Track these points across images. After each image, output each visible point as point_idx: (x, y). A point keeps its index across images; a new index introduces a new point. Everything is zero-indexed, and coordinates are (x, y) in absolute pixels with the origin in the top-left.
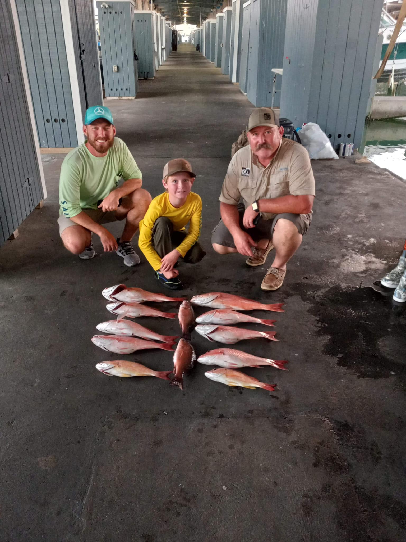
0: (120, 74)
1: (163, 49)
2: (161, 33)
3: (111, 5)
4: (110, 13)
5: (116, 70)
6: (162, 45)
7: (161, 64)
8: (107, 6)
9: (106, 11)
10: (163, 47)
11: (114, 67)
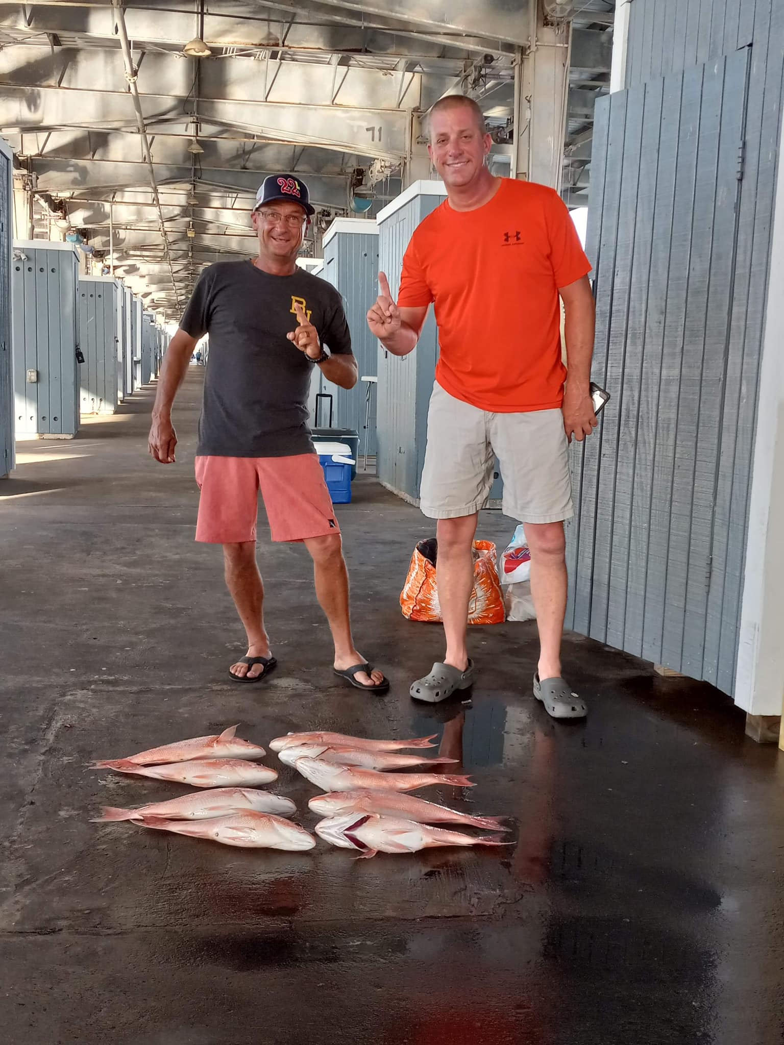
0: (43, 386)
1: (136, 362)
2: (132, 328)
3: (32, 255)
4: (30, 269)
5: (34, 378)
6: (133, 353)
7: (129, 391)
8: (23, 257)
9: (20, 265)
10: (135, 359)
11: (29, 373)
